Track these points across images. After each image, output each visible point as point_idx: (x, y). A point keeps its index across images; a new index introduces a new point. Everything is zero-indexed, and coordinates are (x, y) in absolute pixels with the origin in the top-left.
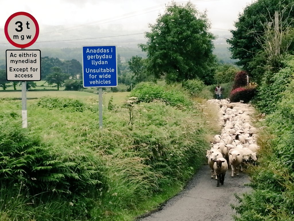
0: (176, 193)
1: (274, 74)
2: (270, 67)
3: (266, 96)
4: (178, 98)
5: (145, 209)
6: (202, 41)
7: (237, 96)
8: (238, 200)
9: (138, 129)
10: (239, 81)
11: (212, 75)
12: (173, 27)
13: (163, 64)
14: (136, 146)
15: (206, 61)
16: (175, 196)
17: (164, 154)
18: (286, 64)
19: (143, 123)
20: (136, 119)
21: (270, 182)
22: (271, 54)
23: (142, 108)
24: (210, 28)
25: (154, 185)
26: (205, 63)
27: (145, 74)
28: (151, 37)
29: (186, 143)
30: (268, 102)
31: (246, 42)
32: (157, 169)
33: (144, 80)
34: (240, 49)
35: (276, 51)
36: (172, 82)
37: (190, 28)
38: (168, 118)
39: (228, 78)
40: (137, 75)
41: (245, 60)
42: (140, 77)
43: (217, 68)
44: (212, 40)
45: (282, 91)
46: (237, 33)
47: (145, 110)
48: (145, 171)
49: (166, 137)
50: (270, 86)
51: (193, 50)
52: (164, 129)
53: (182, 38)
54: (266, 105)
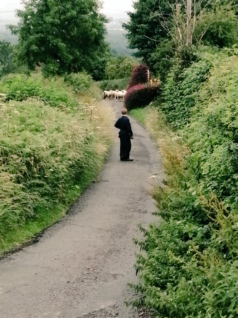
0: (57, 219)
1: (184, 69)
2: (179, 60)
3: (172, 97)
4: (60, 96)
5: (15, 241)
6: (91, 24)
7: (134, 96)
8: (143, 232)
9: (7, 136)
10: (138, 76)
11: (102, 68)
12: (53, 4)
13: (40, 52)
14: (4, 158)
15: (96, 50)
16: (55, 224)
17: (41, 169)
18: (200, 57)
19: (14, 128)
20: (4, 122)
21: (187, 209)
22: (181, 44)
23: (13, 109)
24: (102, 8)
25: (27, 209)
26: (94, 53)
27: (15, 64)
28: (24, 16)
29: (71, 154)
30: (175, 105)
31: (147, 28)
32: (31, 189)
33: (13, 71)
34: (139, 36)
35: (187, 40)
36: (51, 76)
37: (76, 7)
38: (47, 123)
39: (123, 73)
40: (4, 65)
41: (145, 51)
42: (7, 68)
43: (108, 59)
44: (105, 24)
45: (194, 91)
46: (135, 16)
47: (16, 112)
48: (16, 191)
49: (45, 147)
50: (179, 85)
51: (80, 36)
52: (42, 137)
53: (66, 20)
54: (173, 108)
